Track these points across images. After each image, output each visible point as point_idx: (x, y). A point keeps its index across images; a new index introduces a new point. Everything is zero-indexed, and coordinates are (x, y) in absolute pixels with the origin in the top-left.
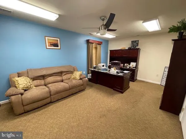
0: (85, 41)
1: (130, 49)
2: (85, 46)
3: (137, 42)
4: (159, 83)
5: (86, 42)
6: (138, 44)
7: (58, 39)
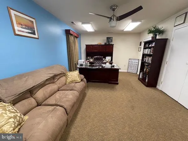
0: (63, 30)
1: (105, 44)
2: (64, 38)
3: (111, 39)
4: (126, 71)
5: (64, 32)
6: (112, 40)
7: (34, 20)
